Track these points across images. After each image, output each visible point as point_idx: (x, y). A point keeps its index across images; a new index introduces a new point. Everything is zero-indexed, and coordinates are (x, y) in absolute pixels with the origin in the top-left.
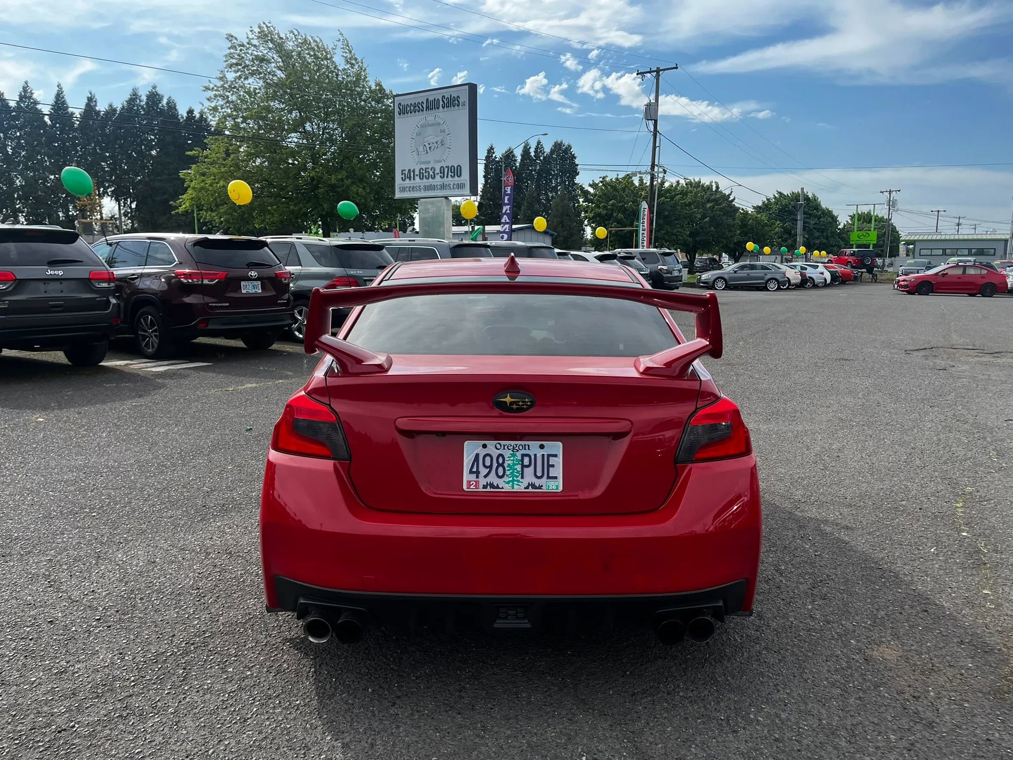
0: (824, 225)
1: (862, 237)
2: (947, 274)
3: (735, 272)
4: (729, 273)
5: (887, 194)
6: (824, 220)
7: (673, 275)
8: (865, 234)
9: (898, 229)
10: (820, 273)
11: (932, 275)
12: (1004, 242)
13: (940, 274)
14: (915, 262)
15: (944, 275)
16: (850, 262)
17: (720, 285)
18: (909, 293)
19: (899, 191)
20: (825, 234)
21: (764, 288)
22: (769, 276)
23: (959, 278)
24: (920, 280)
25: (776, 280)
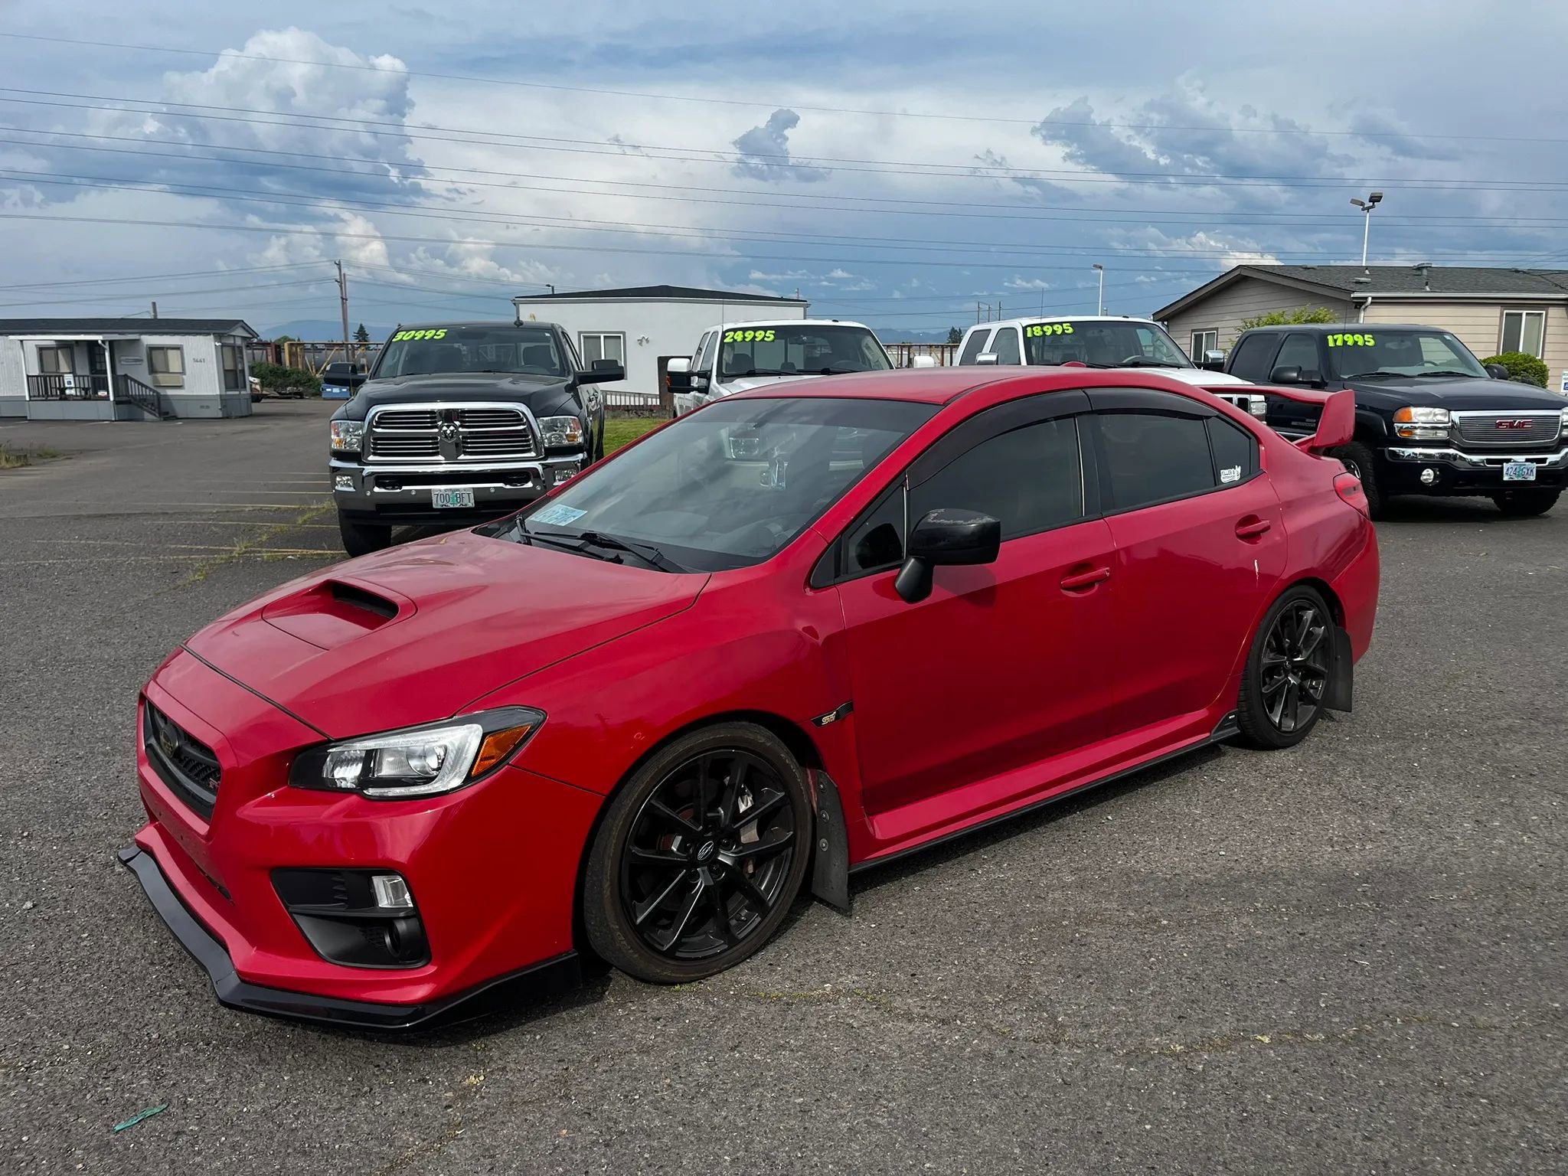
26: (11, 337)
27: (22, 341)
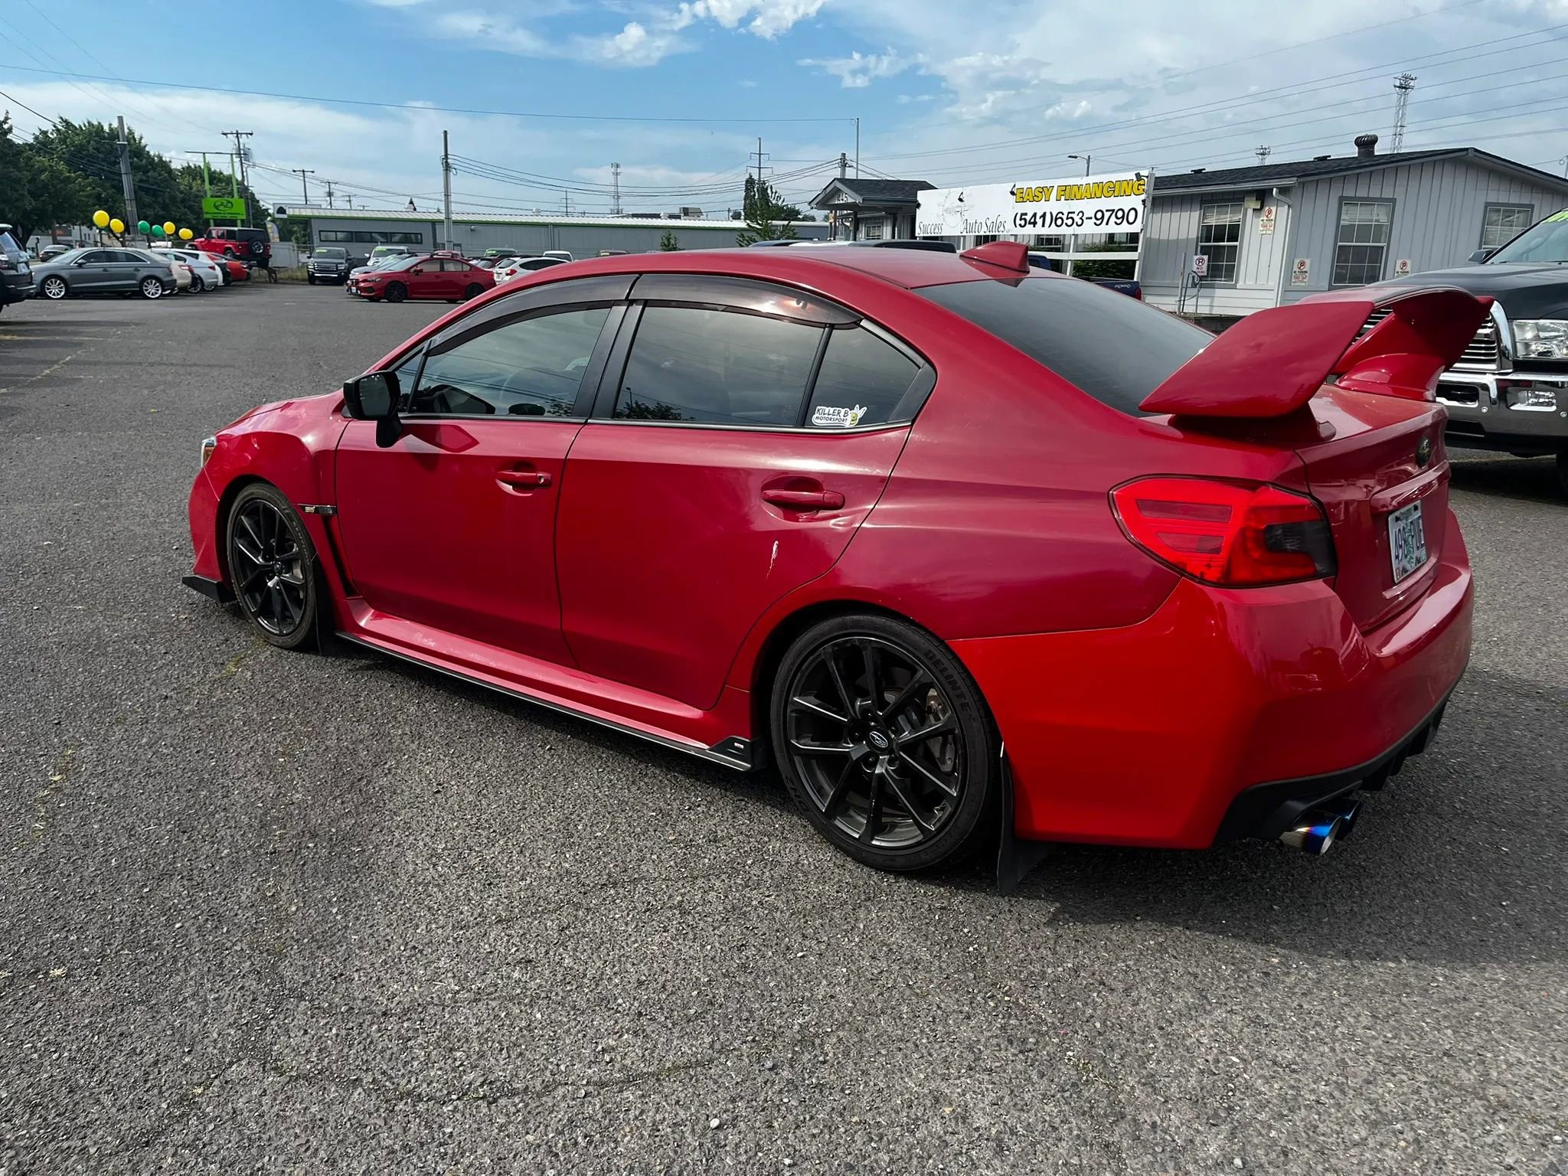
0: (156, 183)
1: (222, 208)
2: (421, 271)
3: (80, 265)
4: (67, 268)
5: (232, 137)
6: (156, 174)
7: (20, 273)
8: (225, 202)
9: (257, 196)
10: (210, 268)
11: (402, 272)
12: (430, 224)
13: (412, 270)
14: (329, 251)
15: (418, 272)
16: (229, 248)
17: (55, 290)
18: (372, 299)
19: (251, 134)
20: (160, 199)
21: (138, 294)
22: (144, 273)
23: (437, 277)
24: (390, 280)
25: (158, 279)
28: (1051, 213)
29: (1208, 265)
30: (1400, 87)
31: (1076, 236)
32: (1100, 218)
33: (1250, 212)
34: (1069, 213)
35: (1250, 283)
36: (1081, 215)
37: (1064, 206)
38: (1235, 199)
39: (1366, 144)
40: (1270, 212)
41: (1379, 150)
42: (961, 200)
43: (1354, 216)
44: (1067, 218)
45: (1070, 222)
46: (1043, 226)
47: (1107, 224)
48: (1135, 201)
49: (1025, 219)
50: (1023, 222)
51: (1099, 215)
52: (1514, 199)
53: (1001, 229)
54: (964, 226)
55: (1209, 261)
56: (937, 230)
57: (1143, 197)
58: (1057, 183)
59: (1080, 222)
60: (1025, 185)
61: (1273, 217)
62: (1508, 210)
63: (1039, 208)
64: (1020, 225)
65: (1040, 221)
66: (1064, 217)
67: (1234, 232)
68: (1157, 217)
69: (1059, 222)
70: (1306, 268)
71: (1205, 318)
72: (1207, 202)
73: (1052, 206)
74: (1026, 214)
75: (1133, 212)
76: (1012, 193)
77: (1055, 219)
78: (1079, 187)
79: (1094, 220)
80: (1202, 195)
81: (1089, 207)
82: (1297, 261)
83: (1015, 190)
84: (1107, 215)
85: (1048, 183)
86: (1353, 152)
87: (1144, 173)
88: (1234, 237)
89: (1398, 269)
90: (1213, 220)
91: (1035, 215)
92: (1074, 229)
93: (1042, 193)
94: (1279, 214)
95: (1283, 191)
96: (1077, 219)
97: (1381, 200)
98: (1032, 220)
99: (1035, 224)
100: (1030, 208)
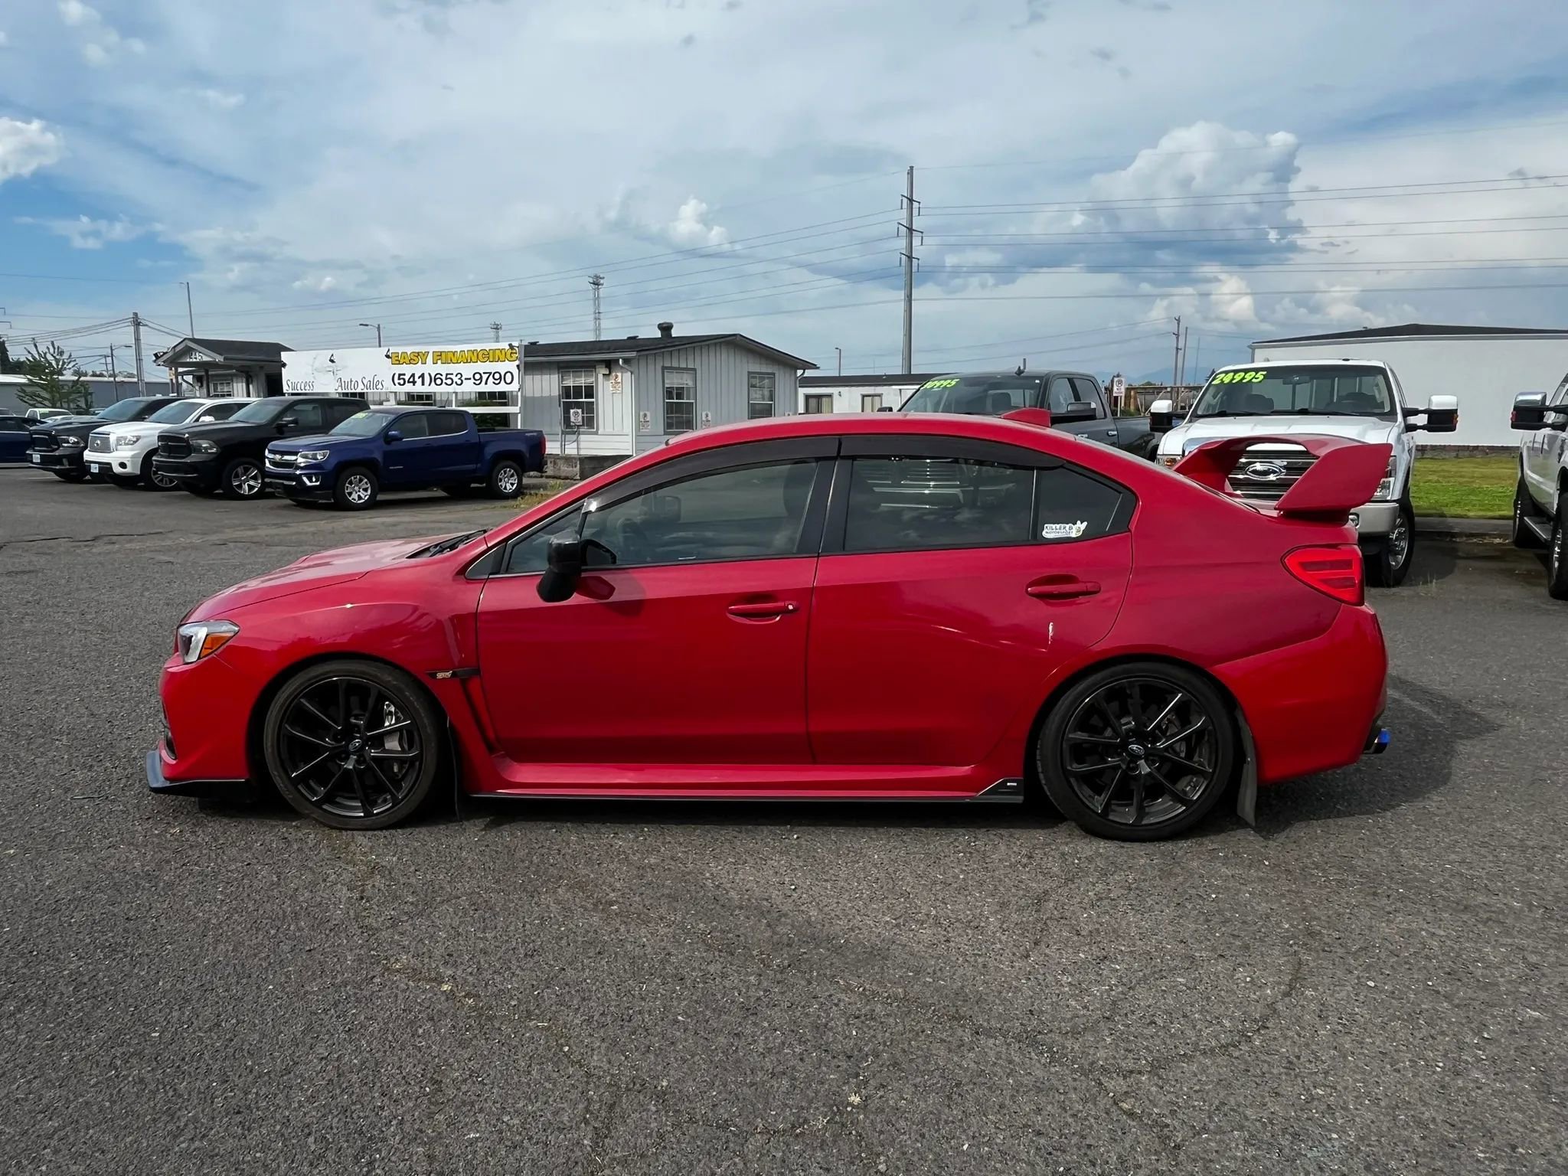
26: (894, 387)
27: (900, 390)
28: (430, 374)
29: (583, 417)
30: (594, 283)
31: (456, 393)
32: (478, 378)
33: (600, 377)
34: (447, 374)
35: (609, 430)
36: (459, 376)
37: (442, 369)
38: (589, 366)
39: (666, 328)
40: (617, 377)
41: (674, 333)
42: (332, 361)
43: (674, 381)
44: (446, 379)
45: (449, 382)
46: (423, 384)
47: (486, 383)
48: (511, 366)
49: (404, 379)
50: (402, 382)
51: (477, 376)
52: (764, 370)
53: (380, 386)
54: (338, 384)
55: (583, 413)
56: (307, 388)
57: (517, 362)
58: (432, 349)
59: (459, 382)
60: (400, 350)
61: (620, 380)
62: (762, 376)
63: (418, 369)
64: (399, 384)
65: (419, 381)
66: (443, 378)
67: (590, 392)
68: (528, 378)
69: (439, 381)
70: (648, 419)
71: (586, 458)
72: (564, 368)
73: (430, 368)
74: (404, 375)
75: (509, 375)
76: (388, 356)
77: (434, 379)
78: (454, 353)
79: (473, 380)
80: (558, 363)
81: (467, 370)
82: (642, 414)
83: (389, 354)
84: (485, 377)
85: (422, 349)
86: (658, 334)
87: (515, 344)
88: (589, 394)
89: (704, 419)
90: (570, 382)
91: (413, 375)
92: (454, 388)
93: (418, 357)
94: (624, 379)
95: (627, 361)
96: (456, 379)
97: (687, 369)
98: (411, 380)
99: (414, 383)
100: (407, 370)
